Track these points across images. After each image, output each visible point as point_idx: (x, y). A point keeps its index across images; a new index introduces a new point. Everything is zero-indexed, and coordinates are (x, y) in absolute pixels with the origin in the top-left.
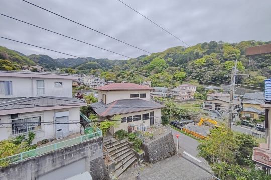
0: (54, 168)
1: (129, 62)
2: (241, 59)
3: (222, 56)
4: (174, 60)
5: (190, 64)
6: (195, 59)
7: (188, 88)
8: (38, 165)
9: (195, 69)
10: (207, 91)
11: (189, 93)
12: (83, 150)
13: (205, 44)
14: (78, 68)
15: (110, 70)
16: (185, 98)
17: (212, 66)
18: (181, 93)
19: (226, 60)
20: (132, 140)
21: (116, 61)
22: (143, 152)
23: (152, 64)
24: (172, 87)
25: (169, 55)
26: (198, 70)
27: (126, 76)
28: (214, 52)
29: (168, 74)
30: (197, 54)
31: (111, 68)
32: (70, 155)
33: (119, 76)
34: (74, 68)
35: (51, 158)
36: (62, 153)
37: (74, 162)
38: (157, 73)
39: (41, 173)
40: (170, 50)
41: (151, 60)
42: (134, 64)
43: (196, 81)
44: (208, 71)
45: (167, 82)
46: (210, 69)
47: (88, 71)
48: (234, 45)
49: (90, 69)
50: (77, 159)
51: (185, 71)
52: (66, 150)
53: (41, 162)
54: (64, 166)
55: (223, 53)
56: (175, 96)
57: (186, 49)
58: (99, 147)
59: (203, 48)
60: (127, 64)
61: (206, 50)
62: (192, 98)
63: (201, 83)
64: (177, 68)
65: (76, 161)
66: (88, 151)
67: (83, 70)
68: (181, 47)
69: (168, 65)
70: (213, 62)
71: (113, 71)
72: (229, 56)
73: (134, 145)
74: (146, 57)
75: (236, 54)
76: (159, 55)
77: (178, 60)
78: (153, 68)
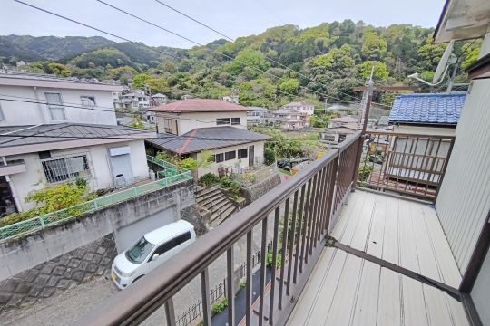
0: (138, 219)
1: (192, 54)
2: (385, 59)
3: (359, 52)
4: (279, 54)
5: (307, 64)
6: (317, 54)
7: (302, 108)
8: (119, 215)
9: (314, 73)
10: (330, 114)
11: (303, 117)
12: (171, 196)
13: (335, 24)
14: (73, 61)
15: (153, 70)
16: (297, 126)
17: (342, 68)
18: (289, 117)
19: (364, 59)
20: (226, 185)
21: (162, 49)
22: (244, 199)
23: (238, 59)
24: (276, 107)
25: (270, 42)
26: (319, 76)
27: (188, 83)
28: (348, 41)
29: (269, 82)
30: (320, 44)
31: (154, 66)
32: (155, 202)
33: (173, 83)
34: (64, 62)
35: (132, 206)
36: (145, 200)
37: (161, 211)
38: (249, 79)
39: (123, 224)
40: (273, 31)
41: (236, 52)
42: (202, 57)
43: (315, 96)
44: (335, 78)
45: (267, 96)
46: (338, 75)
47: (100, 69)
48: (379, 31)
49: (104, 65)
50: (165, 207)
51: (297, 76)
52: (149, 195)
53: (122, 211)
54: (149, 216)
55: (361, 45)
56: (281, 122)
57: (301, 30)
58: (189, 192)
59: (330, 31)
60: (188, 56)
61: (336, 38)
62: (307, 124)
63: (322, 100)
64: (285, 71)
65: (163, 210)
66: (177, 197)
67: (87, 67)
68: (293, 26)
69: (269, 63)
70: (343, 61)
71: (158, 73)
72: (369, 52)
73: (230, 191)
74: (226, 45)
75: (381, 48)
76: (253, 41)
77: (287, 54)
78: (240, 69)
